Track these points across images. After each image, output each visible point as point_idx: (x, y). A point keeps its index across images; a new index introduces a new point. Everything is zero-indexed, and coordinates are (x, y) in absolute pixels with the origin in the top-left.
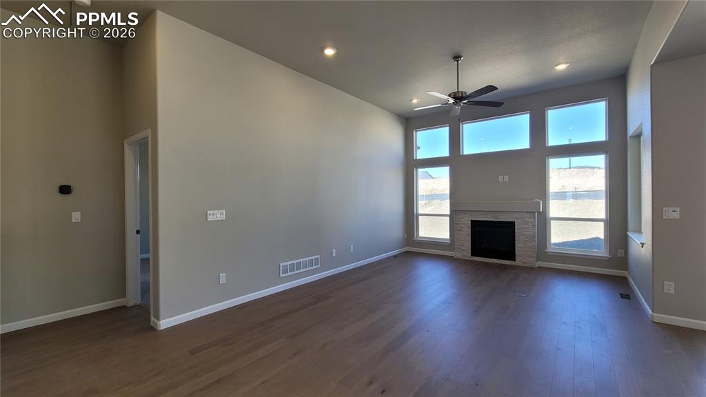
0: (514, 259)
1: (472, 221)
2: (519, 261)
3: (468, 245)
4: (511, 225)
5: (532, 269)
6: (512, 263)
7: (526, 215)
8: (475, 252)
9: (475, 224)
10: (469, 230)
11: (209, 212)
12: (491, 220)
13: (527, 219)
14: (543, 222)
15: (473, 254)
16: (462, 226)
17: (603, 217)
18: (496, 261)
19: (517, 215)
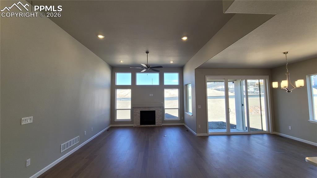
0: (155, 124)
1: (141, 111)
2: (156, 125)
3: (139, 121)
4: (154, 112)
5: (161, 127)
6: (155, 125)
7: (159, 108)
8: (141, 123)
9: (142, 113)
11: (23, 119)
13: (159, 109)
14: (163, 109)
15: (141, 124)
16: (137, 113)
17: (178, 108)
18: (149, 126)
19: (156, 108)
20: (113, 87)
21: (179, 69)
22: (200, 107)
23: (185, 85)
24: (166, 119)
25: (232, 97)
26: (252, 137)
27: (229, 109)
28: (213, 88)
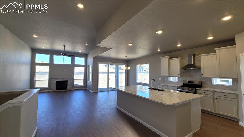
1: (56, 81)
3: (55, 87)
4: (66, 82)
5: (71, 90)
6: (67, 90)
7: (70, 79)
8: (57, 89)
9: (57, 82)
10: (55, 84)
12: (62, 80)
14: (73, 80)
17: (83, 78)
18: (62, 90)
19: (68, 79)
20: (33, 64)
21: (85, 56)
22: (94, 78)
23: (88, 65)
24: (75, 85)
25: (112, 73)
26: (110, 92)
27: (109, 78)
28: (112, 67)
